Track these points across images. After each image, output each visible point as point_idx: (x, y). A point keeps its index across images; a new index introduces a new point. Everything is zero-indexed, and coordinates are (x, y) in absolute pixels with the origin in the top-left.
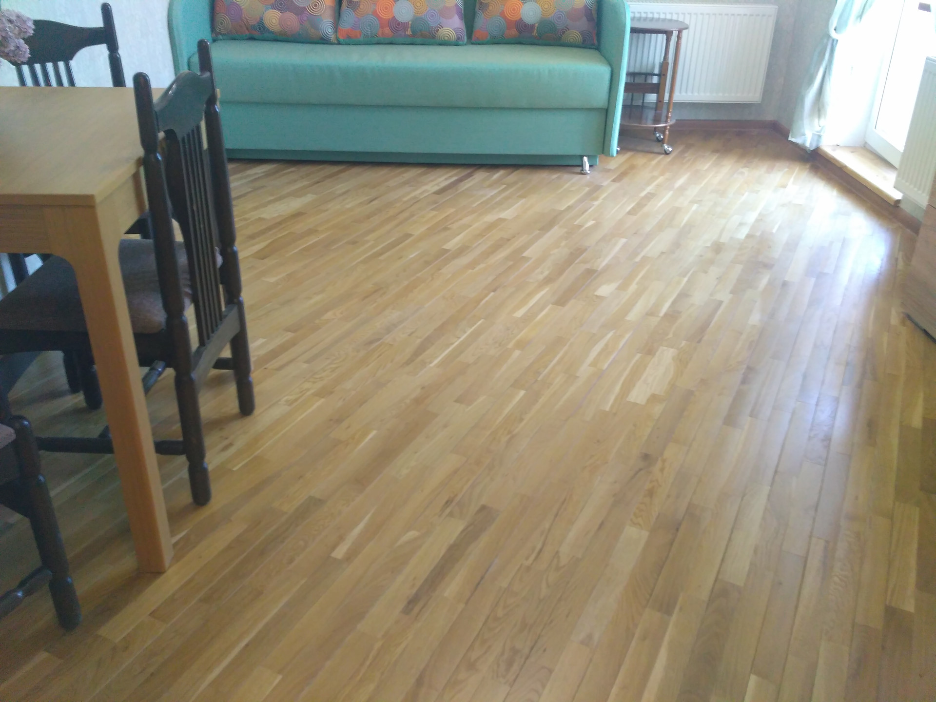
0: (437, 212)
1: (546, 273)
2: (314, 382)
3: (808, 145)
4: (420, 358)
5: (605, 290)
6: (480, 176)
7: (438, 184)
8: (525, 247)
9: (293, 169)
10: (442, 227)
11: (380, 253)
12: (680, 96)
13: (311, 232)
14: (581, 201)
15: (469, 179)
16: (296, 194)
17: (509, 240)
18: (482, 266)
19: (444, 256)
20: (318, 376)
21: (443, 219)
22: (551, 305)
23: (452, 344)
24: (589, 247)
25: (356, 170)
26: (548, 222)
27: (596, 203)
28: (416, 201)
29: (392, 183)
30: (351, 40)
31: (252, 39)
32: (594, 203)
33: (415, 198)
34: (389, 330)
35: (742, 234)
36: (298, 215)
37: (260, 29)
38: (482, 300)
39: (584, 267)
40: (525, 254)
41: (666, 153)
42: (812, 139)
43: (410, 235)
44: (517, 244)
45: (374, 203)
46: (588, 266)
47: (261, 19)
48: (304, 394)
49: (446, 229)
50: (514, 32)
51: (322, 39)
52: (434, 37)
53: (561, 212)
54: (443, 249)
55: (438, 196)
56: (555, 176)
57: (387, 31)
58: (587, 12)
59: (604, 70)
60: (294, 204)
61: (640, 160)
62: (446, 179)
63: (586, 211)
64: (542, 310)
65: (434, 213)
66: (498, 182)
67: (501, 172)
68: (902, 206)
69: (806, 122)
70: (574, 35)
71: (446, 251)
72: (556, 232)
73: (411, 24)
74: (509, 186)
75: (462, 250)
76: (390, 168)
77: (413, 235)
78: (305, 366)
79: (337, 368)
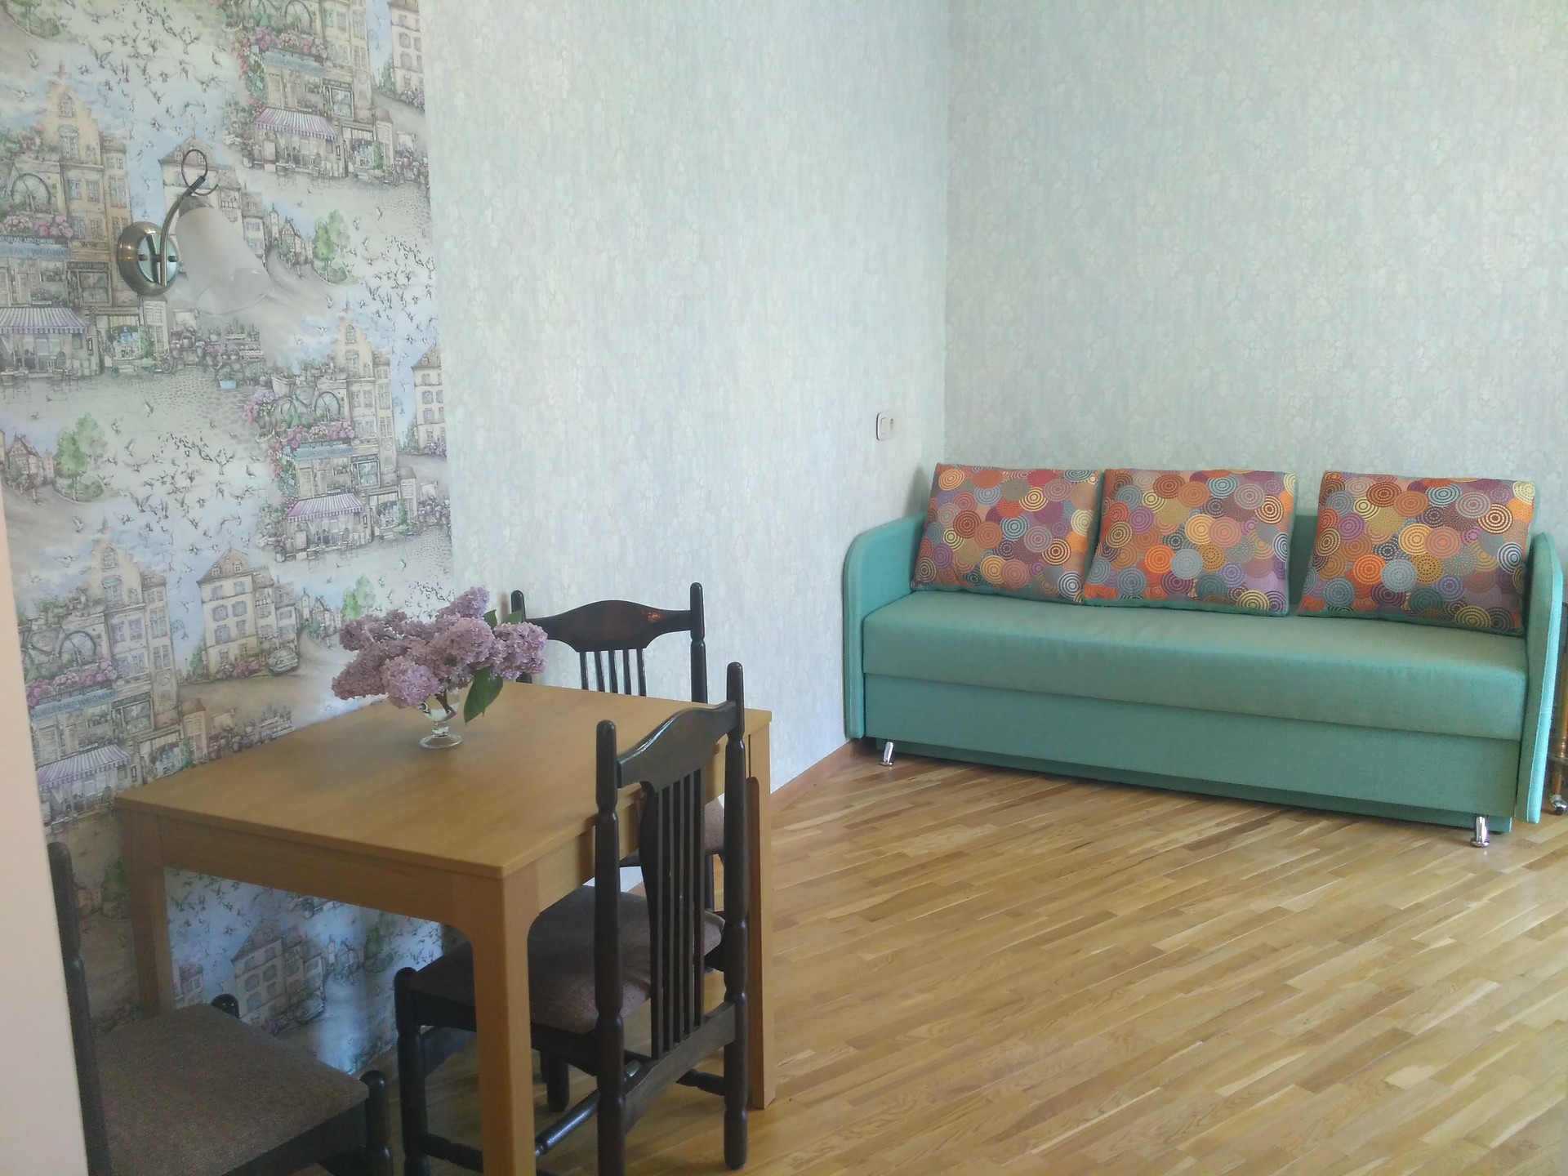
0: (1174, 881)
1: (1315, 1023)
2: (847, 1138)
4: (1024, 1133)
7: (1199, 832)
8: (1298, 968)
9: (985, 780)
10: (1170, 910)
11: (1047, 939)
13: (963, 886)
14: (1446, 897)
15: (1258, 830)
16: (970, 822)
17: (1275, 950)
18: (1206, 989)
19: (1150, 960)
20: (855, 1129)
21: (1179, 894)
22: (1293, 1086)
23: (1087, 1120)
24: (1419, 988)
25: (1080, 791)
27: (1474, 905)
28: (1150, 855)
29: (1124, 821)
30: (1102, 600)
31: (963, 591)
32: (1470, 906)
33: (1151, 850)
34: (997, 1074)
36: (956, 856)
37: (974, 579)
38: (1176, 1051)
39: (1391, 1024)
40: (1292, 982)
43: (1109, 915)
44: (1288, 959)
45: (1078, 851)
46: (1399, 1024)
47: (977, 567)
48: (825, 1153)
49: (1176, 913)
50: (1369, 602)
51: (1060, 596)
52: (1233, 603)
53: (1398, 914)
54: (1154, 948)
55: (1191, 852)
57: (1158, 590)
60: (960, 837)
62: (1218, 825)
63: (1446, 918)
64: (1272, 1091)
65: (1170, 881)
66: (1308, 841)
67: (1324, 823)
71: (1159, 952)
72: (1371, 948)
73: (1197, 583)
74: (1324, 850)
76: (1134, 794)
77: (1115, 915)
78: (847, 1108)
79: (890, 1121)
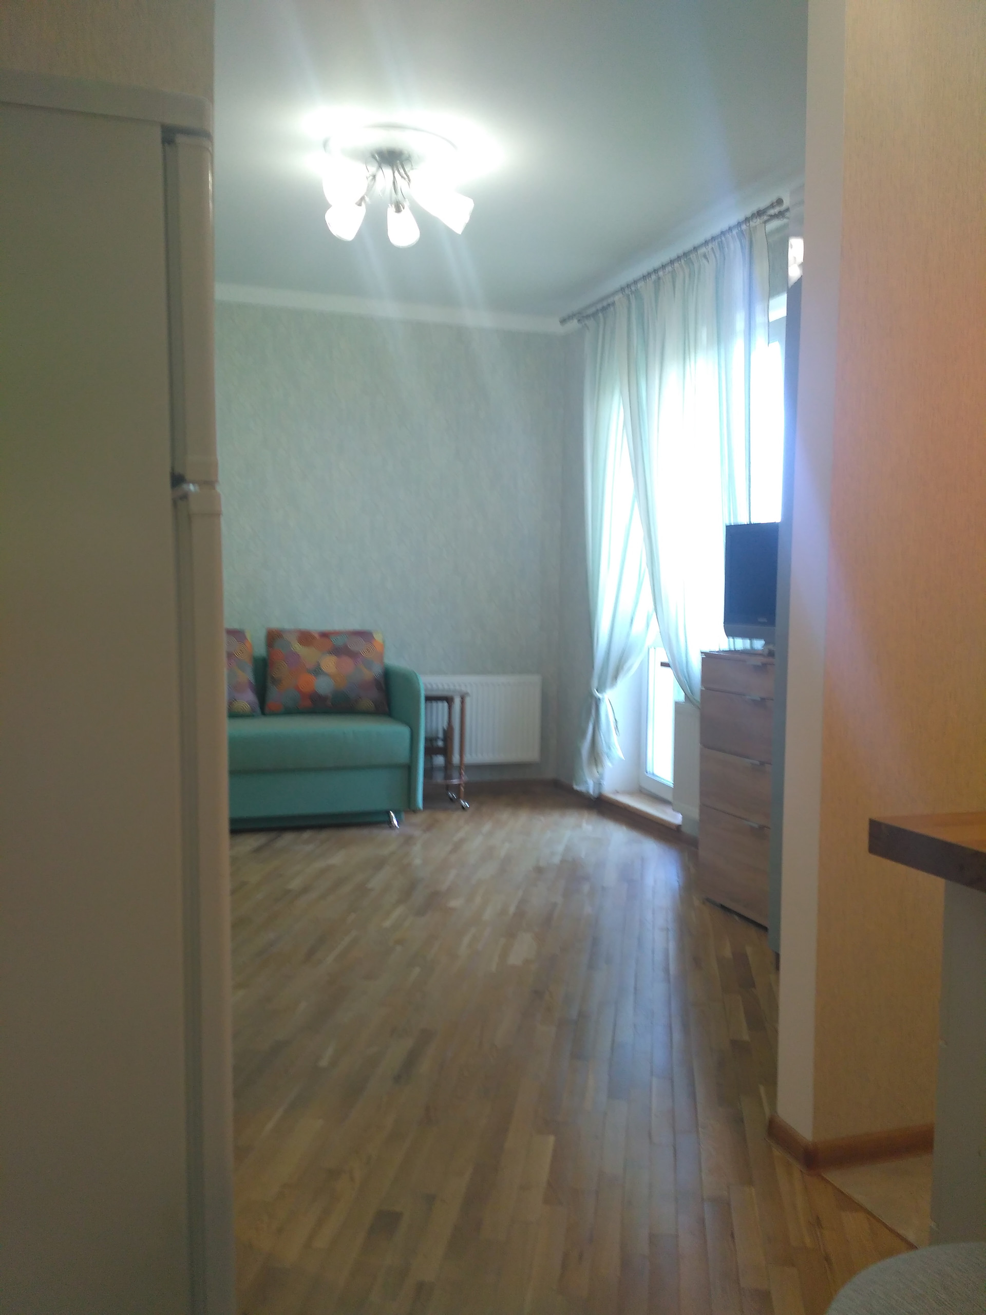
3: (591, 792)
5: (454, 903)
6: (288, 838)
12: (469, 759)
26: (380, 864)
35: (556, 860)
41: (463, 808)
42: (594, 786)
56: (365, 832)
58: (377, 682)
59: (404, 731)
61: (441, 816)
68: (684, 829)
69: (586, 770)
70: (367, 703)
75: (305, 890)
